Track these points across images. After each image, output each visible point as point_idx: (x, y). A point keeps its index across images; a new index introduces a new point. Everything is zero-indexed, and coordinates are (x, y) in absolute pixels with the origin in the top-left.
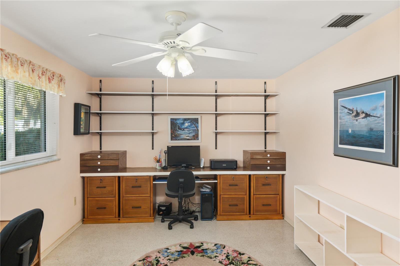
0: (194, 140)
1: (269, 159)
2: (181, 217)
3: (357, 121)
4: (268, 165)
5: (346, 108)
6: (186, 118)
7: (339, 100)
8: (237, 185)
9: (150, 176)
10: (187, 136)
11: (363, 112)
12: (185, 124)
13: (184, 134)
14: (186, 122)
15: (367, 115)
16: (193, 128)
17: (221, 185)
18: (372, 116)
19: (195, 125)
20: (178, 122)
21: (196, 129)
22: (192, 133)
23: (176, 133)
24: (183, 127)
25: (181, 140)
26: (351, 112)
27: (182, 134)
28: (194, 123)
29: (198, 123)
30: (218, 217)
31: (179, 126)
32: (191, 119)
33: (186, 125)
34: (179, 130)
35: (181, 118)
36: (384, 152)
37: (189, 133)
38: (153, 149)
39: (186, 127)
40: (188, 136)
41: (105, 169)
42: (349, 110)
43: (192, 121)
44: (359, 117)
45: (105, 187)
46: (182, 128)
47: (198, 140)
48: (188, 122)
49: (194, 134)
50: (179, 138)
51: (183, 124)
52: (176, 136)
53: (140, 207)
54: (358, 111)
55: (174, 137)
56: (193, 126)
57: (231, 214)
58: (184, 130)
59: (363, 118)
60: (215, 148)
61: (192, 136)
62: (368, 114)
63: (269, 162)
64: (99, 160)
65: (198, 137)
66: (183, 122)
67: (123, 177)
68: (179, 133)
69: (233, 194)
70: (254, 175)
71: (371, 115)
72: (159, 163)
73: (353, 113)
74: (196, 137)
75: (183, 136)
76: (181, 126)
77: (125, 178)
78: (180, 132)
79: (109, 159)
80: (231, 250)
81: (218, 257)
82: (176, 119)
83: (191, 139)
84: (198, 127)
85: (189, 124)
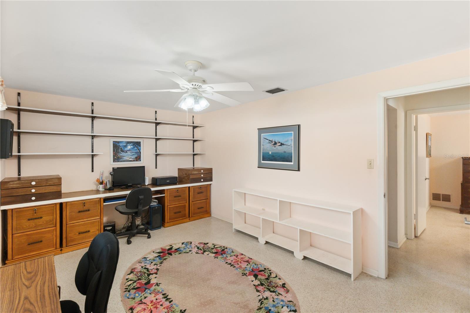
0: (136, 161)
1: (202, 174)
2: (135, 231)
3: (275, 147)
4: (202, 178)
5: (268, 140)
6: (129, 142)
7: (262, 134)
8: (180, 196)
9: (100, 198)
10: (129, 158)
11: (279, 142)
12: (127, 147)
13: (127, 156)
14: (128, 145)
15: (282, 144)
16: (136, 150)
17: (168, 197)
18: (285, 145)
19: (137, 148)
20: (121, 145)
21: (138, 151)
22: (135, 155)
23: (119, 155)
24: (126, 149)
25: (124, 161)
26: (271, 142)
27: (125, 156)
28: (137, 146)
29: (140, 146)
30: (166, 224)
31: (122, 148)
32: (133, 142)
33: (129, 147)
34: (122, 152)
35: (124, 142)
36: (293, 164)
37: (132, 155)
38: (93, 171)
39: (129, 149)
40: (131, 158)
41: (40, 197)
42: (270, 140)
43: (135, 144)
44: (276, 145)
45: (41, 218)
46: (125, 151)
47: (140, 161)
48: (131, 145)
49: (136, 156)
50: (122, 160)
51: (126, 146)
52: (119, 157)
53: (89, 231)
54: (276, 142)
55: (116, 159)
56: (136, 148)
57: (176, 220)
58: (126, 152)
59: (279, 146)
60: (155, 168)
61: (134, 157)
62: (283, 143)
63: (202, 175)
64: (33, 187)
65: (140, 158)
66: (125, 145)
67: (66, 203)
68: (121, 155)
69: (177, 203)
70: (192, 186)
71: (284, 144)
72: (103, 184)
73: (272, 142)
74: (138, 158)
75: (126, 158)
76: (124, 149)
77: (69, 203)
78: (123, 154)
79: (48, 185)
80: (197, 244)
81: (192, 250)
82: (118, 142)
83: (134, 161)
84: (140, 149)
85: (132, 147)
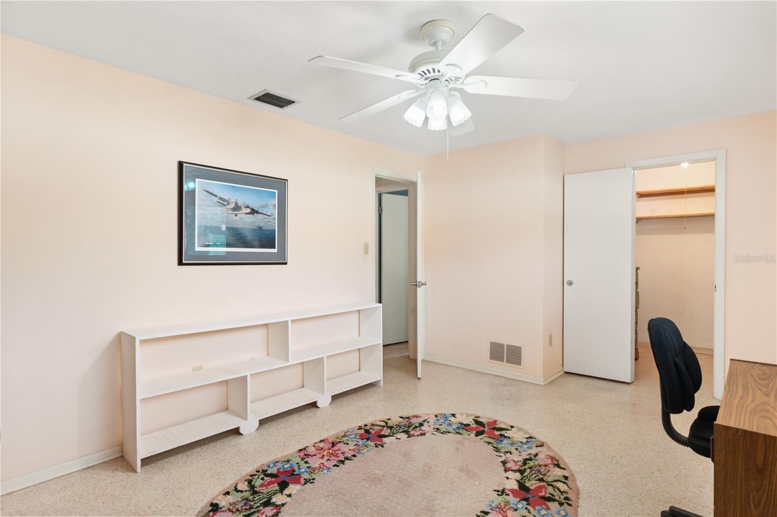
3: (236, 215)
5: (216, 196)
7: (197, 179)
11: (248, 207)
15: (254, 212)
18: (260, 213)
26: (226, 203)
36: (276, 251)
42: (221, 199)
44: (240, 210)
54: (240, 204)
59: (246, 214)
62: (256, 210)
71: (259, 211)
73: (228, 204)
